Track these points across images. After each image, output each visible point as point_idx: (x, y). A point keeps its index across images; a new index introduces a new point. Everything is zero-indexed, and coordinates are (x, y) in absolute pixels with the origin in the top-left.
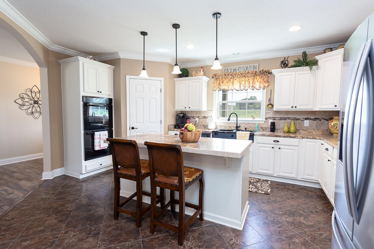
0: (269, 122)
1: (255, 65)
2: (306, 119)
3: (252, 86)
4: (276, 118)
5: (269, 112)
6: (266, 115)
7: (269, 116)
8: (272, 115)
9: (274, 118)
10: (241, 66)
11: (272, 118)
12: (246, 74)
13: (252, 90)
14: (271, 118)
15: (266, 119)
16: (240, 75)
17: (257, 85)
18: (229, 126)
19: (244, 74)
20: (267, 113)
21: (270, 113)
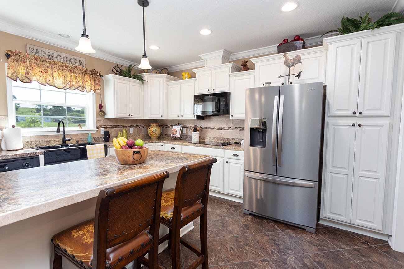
0: (100, 131)
1: (81, 59)
2: (131, 126)
3: (82, 87)
4: (107, 127)
5: (100, 119)
6: (97, 123)
7: (100, 124)
8: (104, 123)
9: (105, 127)
10: (62, 54)
11: (104, 127)
12: (72, 68)
13: (81, 91)
14: (102, 127)
15: (97, 128)
16: (64, 68)
17: (88, 87)
18: (47, 141)
19: (69, 67)
20: (98, 121)
21: (101, 121)
